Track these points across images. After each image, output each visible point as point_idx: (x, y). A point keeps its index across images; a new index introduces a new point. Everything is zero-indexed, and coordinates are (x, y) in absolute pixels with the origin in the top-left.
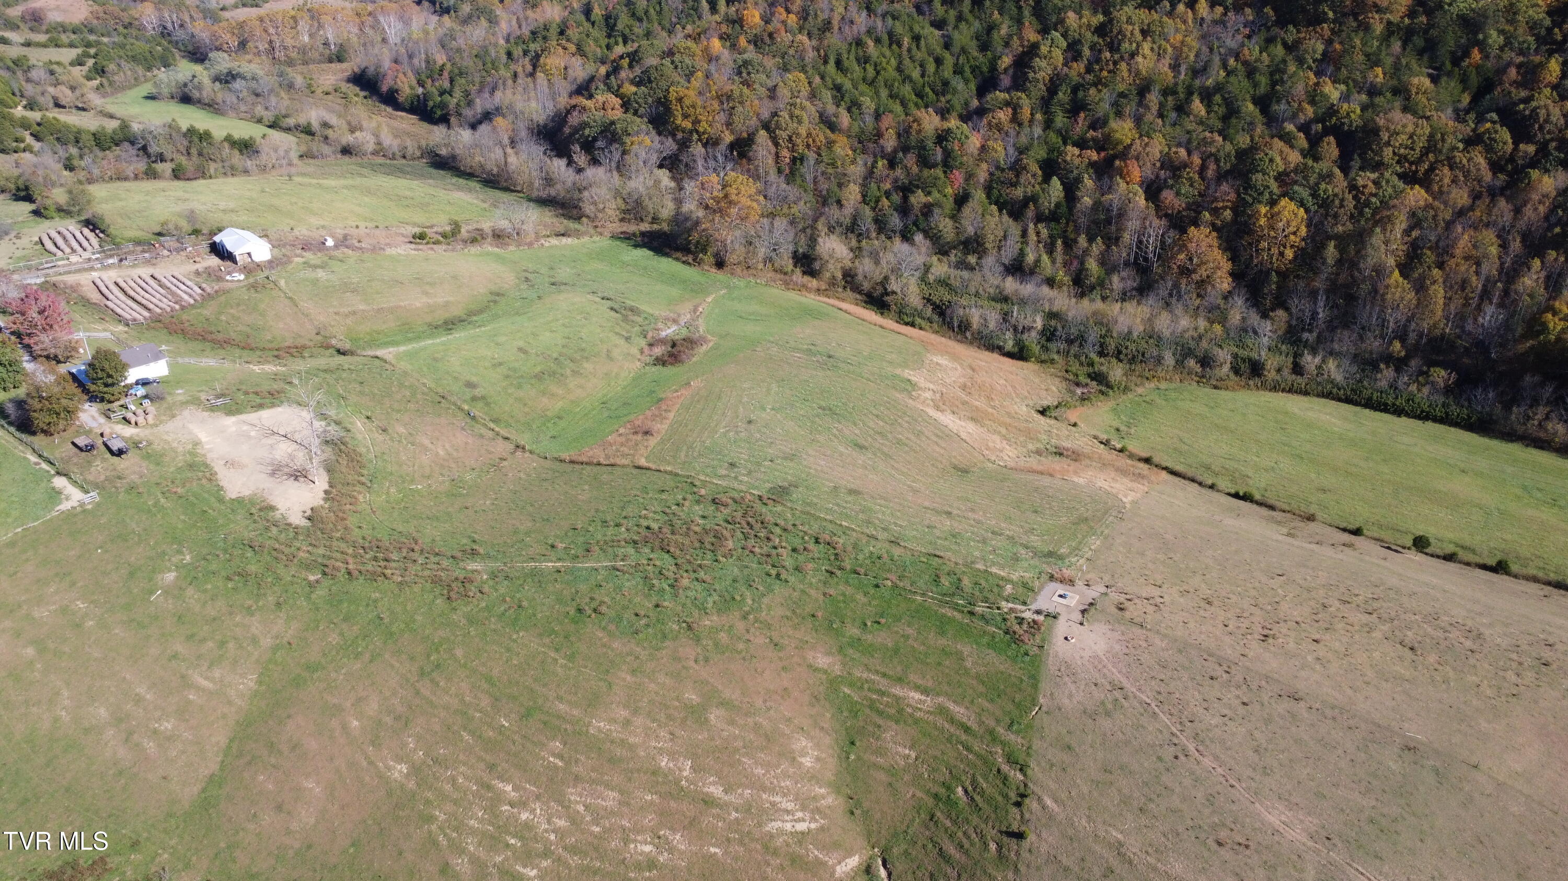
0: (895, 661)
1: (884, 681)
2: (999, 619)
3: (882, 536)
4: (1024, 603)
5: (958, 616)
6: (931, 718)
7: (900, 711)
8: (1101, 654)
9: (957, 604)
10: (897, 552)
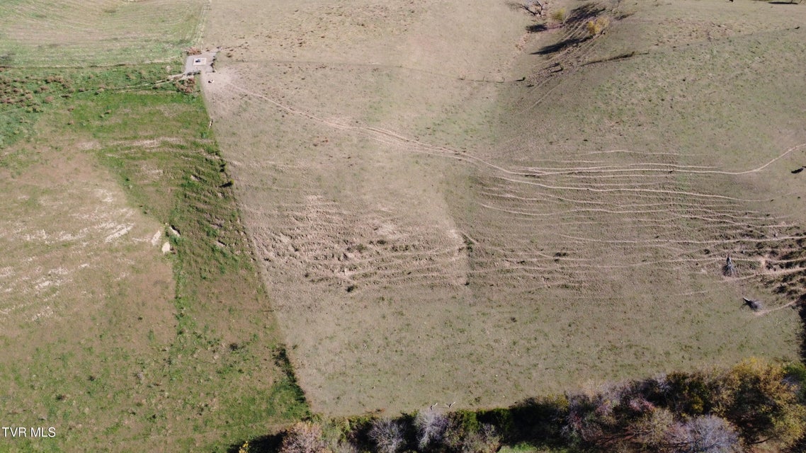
0: (128, 129)
1: (127, 142)
2: (171, 85)
3: (84, 65)
4: (180, 72)
5: (149, 93)
6: (161, 149)
7: (143, 153)
8: (229, 83)
9: (145, 86)
10: (97, 71)
